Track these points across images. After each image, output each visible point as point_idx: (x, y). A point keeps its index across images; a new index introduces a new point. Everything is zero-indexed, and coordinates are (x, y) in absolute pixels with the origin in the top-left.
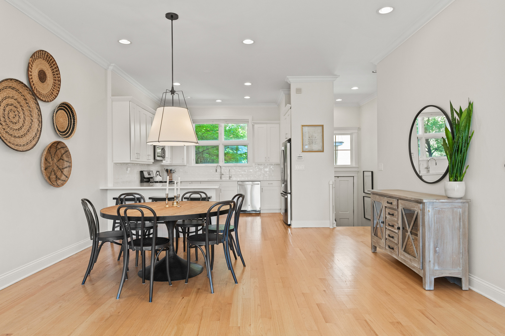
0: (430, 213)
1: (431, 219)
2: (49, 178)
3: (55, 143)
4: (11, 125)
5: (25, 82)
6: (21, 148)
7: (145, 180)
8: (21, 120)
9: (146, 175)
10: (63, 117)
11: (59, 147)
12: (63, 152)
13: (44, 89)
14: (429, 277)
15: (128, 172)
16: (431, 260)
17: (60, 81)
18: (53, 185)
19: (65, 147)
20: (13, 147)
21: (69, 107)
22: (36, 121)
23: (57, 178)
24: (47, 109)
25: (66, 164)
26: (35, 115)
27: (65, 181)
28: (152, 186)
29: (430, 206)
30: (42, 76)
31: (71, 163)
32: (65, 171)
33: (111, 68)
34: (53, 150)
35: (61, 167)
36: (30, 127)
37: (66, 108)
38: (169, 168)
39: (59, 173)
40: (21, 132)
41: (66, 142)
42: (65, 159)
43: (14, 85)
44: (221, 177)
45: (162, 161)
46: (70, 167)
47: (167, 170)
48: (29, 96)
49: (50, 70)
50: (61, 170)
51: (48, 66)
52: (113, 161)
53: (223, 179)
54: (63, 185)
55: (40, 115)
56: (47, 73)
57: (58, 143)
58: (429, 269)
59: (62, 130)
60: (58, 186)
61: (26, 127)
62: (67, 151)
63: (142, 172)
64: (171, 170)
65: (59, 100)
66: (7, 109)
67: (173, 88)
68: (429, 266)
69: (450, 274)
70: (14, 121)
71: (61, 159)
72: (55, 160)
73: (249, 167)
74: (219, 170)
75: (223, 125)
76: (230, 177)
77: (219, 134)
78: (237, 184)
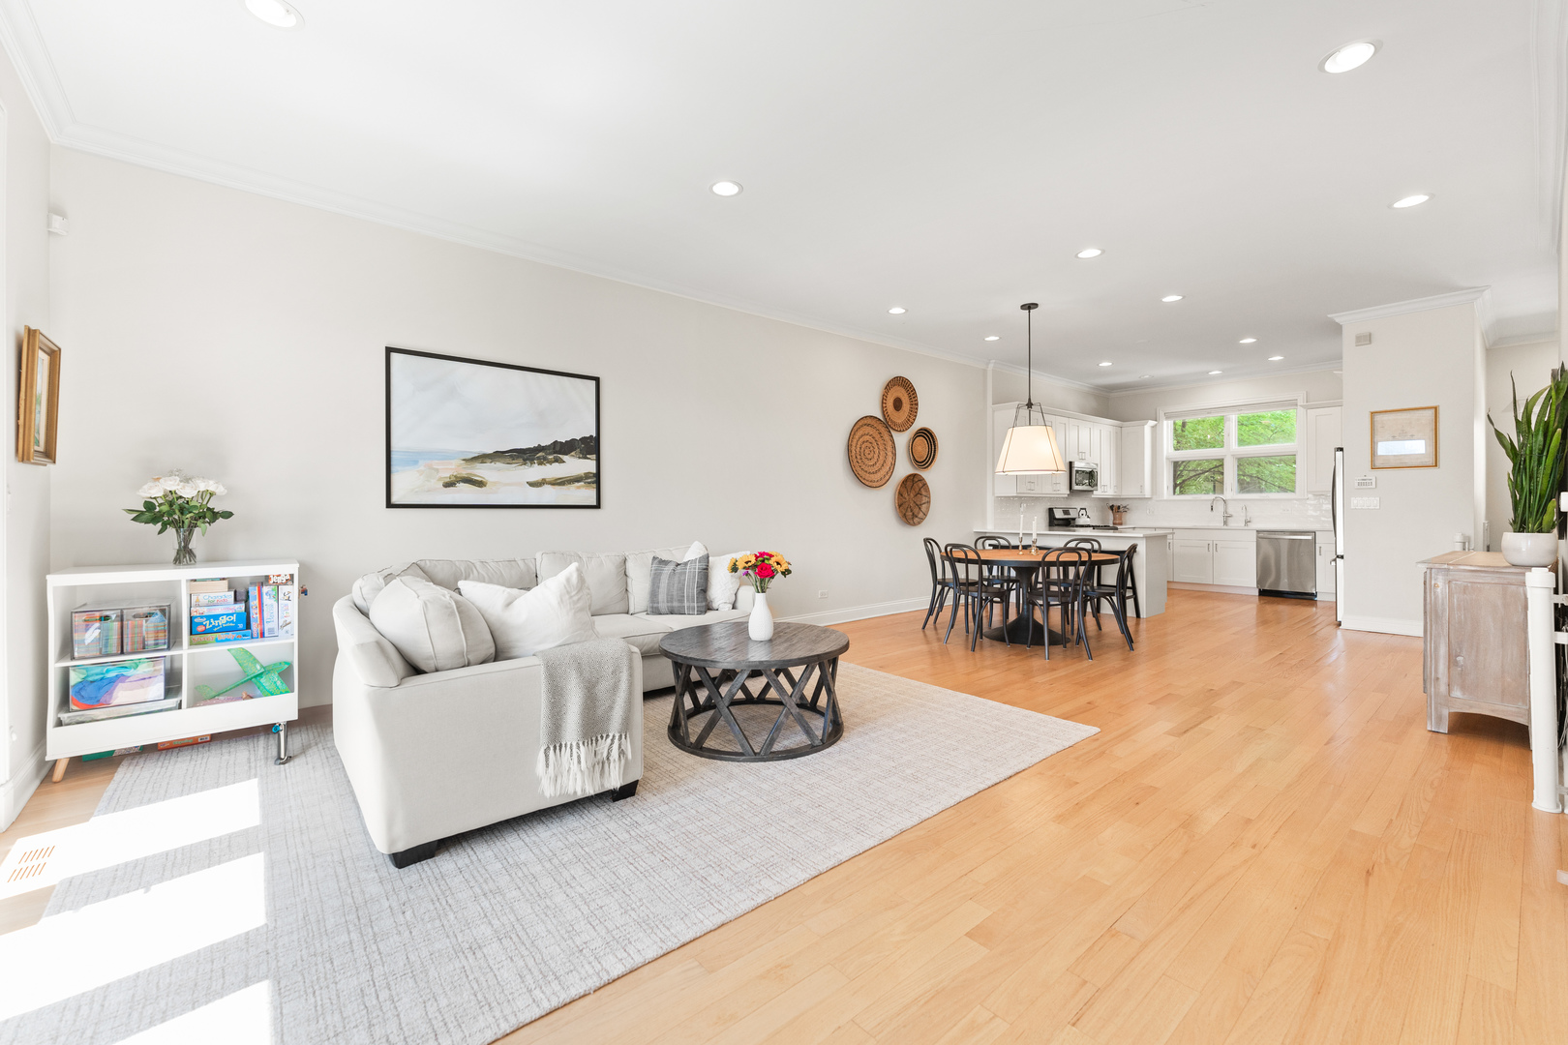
0: (1439, 590)
1: (1440, 601)
2: (905, 516)
3: (910, 476)
4: (867, 462)
5: (880, 417)
6: (874, 484)
7: (1056, 522)
8: (876, 456)
9: (1059, 514)
10: (922, 446)
11: (916, 480)
12: (921, 485)
13: (899, 417)
14: (1436, 708)
15: (1022, 509)
16: (1440, 676)
17: (917, 404)
18: (909, 524)
19: (922, 480)
20: (867, 483)
21: (928, 432)
22: (890, 454)
23: (914, 516)
24: (902, 440)
25: (925, 500)
26: (889, 449)
27: (923, 519)
28: (1074, 531)
29: (1440, 577)
30: (898, 404)
31: (929, 498)
32: (924, 507)
33: (991, 366)
34: (909, 484)
35: (918, 503)
36: (885, 461)
37: (926, 434)
38: (1116, 504)
39: (916, 510)
40: (876, 468)
41: (924, 474)
42: (924, 493)
43: (869, 421)
44: (1225, 523)
45: (1092, 491)
46: (929, 502)
47: (1112, 507)
48: (883, 430)
49: (906, 395)
50: (919, 507)
51: (903, 391)
52: (993, 494)
53: (1232, 523)
54: (919, 523)
55: (894, 447)
56: (903, 399)
57: (914, 475)
58: (1435, 692)
59: (920, 460)
60: (914, 524)
61: (881, 462)
62: (925, 484)
63: (1051, 511)
64: (1119, 507)
65: (918, 425)
66: (863, 446)
67: (1030, 399)
68: (1435, 687)
69: (1493, 711)
70: (869, 457)
71: (919, 493)
72: (912, 495)
73: (1297, 500)
74: (1219, 507)
75: (1233, 418)
76: (1247, 522)
77: (1226, 437)
78: (1254, 535)
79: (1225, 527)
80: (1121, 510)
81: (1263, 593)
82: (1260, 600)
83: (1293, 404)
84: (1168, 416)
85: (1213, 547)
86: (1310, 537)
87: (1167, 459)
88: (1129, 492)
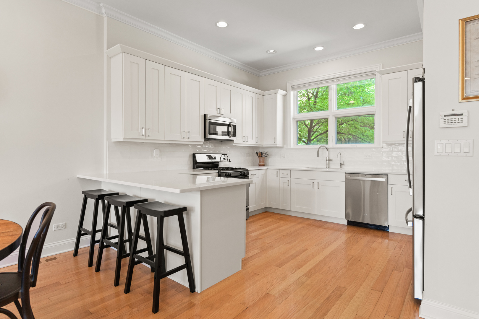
38: (260, 151)
44: (327, 164)
47: (258, 153)
53: (332, 166)
63: (194, 155)
73: (375, 148)
74: (323, 154)
75: (334, 87)
76: (342, 165)
77: (329, 102)
78: (344, 175)
79: (327, 170)
80: (264, 155)
81: (351, 223)
82: (348, 228)
83: (372, 74)
84: (294, 88)
85: (316, 185)
86: (383, 179)
87: (294, 119)
88: (267, 143)
